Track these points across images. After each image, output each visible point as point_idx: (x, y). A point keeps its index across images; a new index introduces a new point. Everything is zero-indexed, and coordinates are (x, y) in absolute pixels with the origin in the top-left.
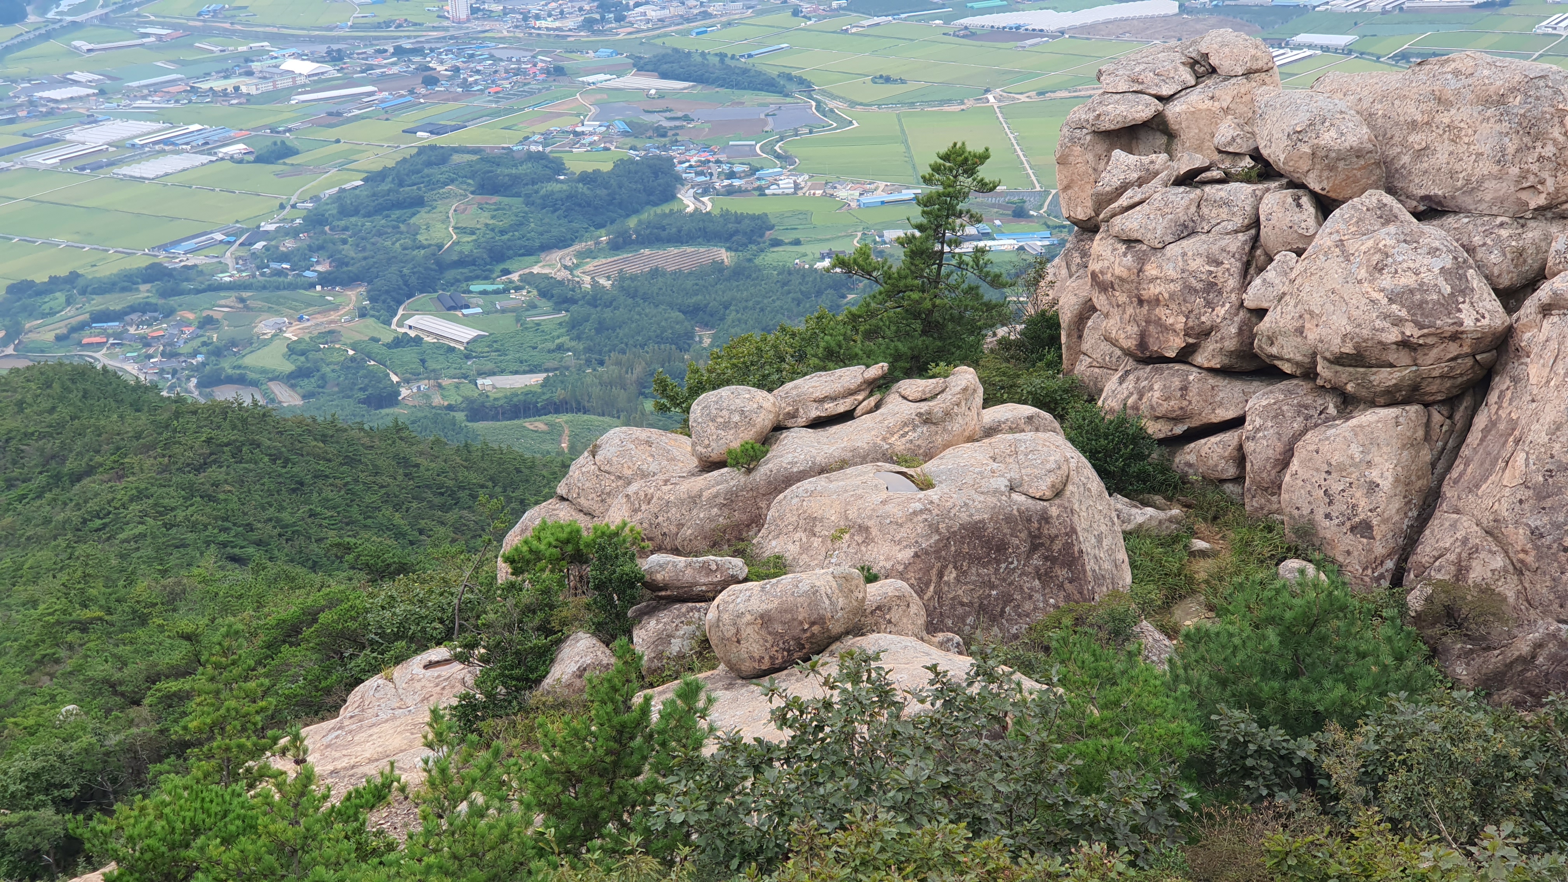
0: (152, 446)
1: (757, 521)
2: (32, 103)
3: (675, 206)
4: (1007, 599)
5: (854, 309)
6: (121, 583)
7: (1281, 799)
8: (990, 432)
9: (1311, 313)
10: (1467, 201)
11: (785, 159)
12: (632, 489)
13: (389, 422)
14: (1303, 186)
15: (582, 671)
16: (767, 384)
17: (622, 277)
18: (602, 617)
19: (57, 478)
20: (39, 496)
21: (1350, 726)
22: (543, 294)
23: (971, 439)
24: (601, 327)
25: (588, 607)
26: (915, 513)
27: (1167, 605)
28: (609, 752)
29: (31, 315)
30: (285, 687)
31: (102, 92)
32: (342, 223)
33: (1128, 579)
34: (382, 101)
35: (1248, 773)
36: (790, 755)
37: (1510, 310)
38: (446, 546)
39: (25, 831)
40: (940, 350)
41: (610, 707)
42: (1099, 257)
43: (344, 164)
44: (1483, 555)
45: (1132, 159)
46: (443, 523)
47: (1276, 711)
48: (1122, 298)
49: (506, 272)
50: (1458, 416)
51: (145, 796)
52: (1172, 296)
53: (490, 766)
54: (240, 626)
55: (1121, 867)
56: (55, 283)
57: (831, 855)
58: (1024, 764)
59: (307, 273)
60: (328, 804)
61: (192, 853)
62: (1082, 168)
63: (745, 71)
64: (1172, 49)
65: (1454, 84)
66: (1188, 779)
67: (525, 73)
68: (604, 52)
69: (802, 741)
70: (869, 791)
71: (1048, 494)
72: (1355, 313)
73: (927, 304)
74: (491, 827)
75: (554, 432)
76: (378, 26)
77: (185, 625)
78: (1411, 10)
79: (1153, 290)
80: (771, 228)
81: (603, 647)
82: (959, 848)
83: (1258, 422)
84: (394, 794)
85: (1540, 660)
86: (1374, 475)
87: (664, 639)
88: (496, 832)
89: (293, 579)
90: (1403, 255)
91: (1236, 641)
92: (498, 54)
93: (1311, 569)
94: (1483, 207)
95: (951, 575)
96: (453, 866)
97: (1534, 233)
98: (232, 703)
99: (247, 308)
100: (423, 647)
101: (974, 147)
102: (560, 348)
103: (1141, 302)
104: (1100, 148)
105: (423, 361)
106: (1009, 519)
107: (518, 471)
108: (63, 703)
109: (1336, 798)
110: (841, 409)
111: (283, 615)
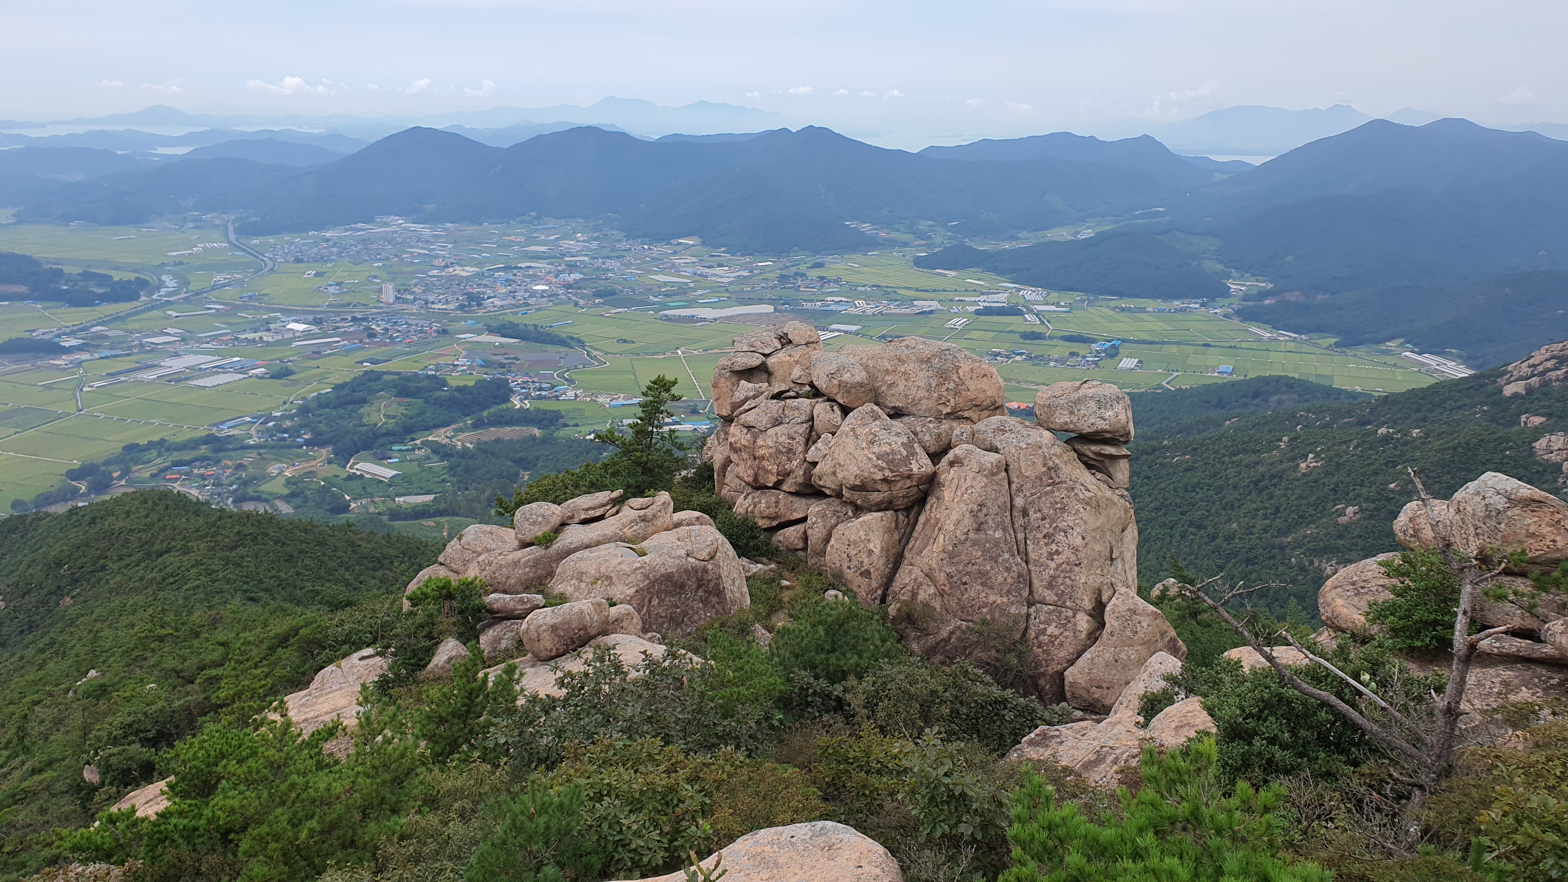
0: (206, 536)
1: (551, 574)
2: (141, 345)
3: (509, 405)
4: (685, 614)
5: (606, 461)
6: (185, 614)
7: (826, 717)
8: (677, 525)
9: (839, 464)
10: (913, 410)
11: (570, 381)
12: (481, 558)
13: (344, 521)
14: (835, 401)
15: (450, 659)
16: (557, 501)
17: (479, 443)
18: (462, 629)
19: (148, 555)
20: (137, 565)
21: (860, 678)
22: (434, 452)
23: (667, 529)
24: (467, 470)
25: (454, 624)
26: (637, 569)
27: (769, 615)
28: (464, 705)
29: (136, 463)
30: (278, 672)
31: (183, 340)
32: (319, 412)
33: (749, 602)
34: (345, 346)
35: (809, 704)
36: (565, 702)
37: (935, 464)
38: (375, 591)
39: (121, 758)
40: (651, 482)
41: (465, 680)
42: (733, 435)
43: (322, 379)
44: (924, 587)
45: (750, 385)
46: (374, 578)
47: (823, 670)
48: (745, 456)
49: (413, 439)
50: (911, 517)
51: (194, 736)
52: (771, 455)
53: (395, 715)
54: (252, 639)
55: (742, 758)
56: (151, 445)
57: (586, 759)
58: (691, 703)
59: (298, 440)
60: (300, 739)
61: (219, 769)
62: (725, 389)
63: (548, 335)
64: (769, 330)
65: (906, 352)
66: (779, 708)
67: (425, 332)
68: (470, 322)
69: (572, 696)
70: (608, 721)
71: (707, 558)
72: (861, 465)
73: (645, 459)
74: (395, 750)
75: (440, 527)
76: (343, 306)
77: (221, 637)
78: (886, 314)
79: (762, 452)
80: (562, 417)
81: (462, 646)
82: (656, 751)
83: (814, 519)
84: (340, 732)
85: (953, 640)
86: (871, 546)
87: (497, 640)
88: (397, 753)
89: (285, 611)
90: (883, 435)
91: (803, 634)
92: (410, 322)
93: (840, 594)
94: (921, 412)
95: (655, 602)
96: (372, 772)
97: (945, 425)
98: (246, 683)
99: (263, 459)
100: (359, 649)
101: (669, 378)
102: (443, 481)
103: (755, 458)
104: (734, 379)
105: (364, 488)
106: (686, 571)
107: (418, 548)
108: (148, 683)
109: (853, 716)
110: (598, 514)
111: (279, 631)
